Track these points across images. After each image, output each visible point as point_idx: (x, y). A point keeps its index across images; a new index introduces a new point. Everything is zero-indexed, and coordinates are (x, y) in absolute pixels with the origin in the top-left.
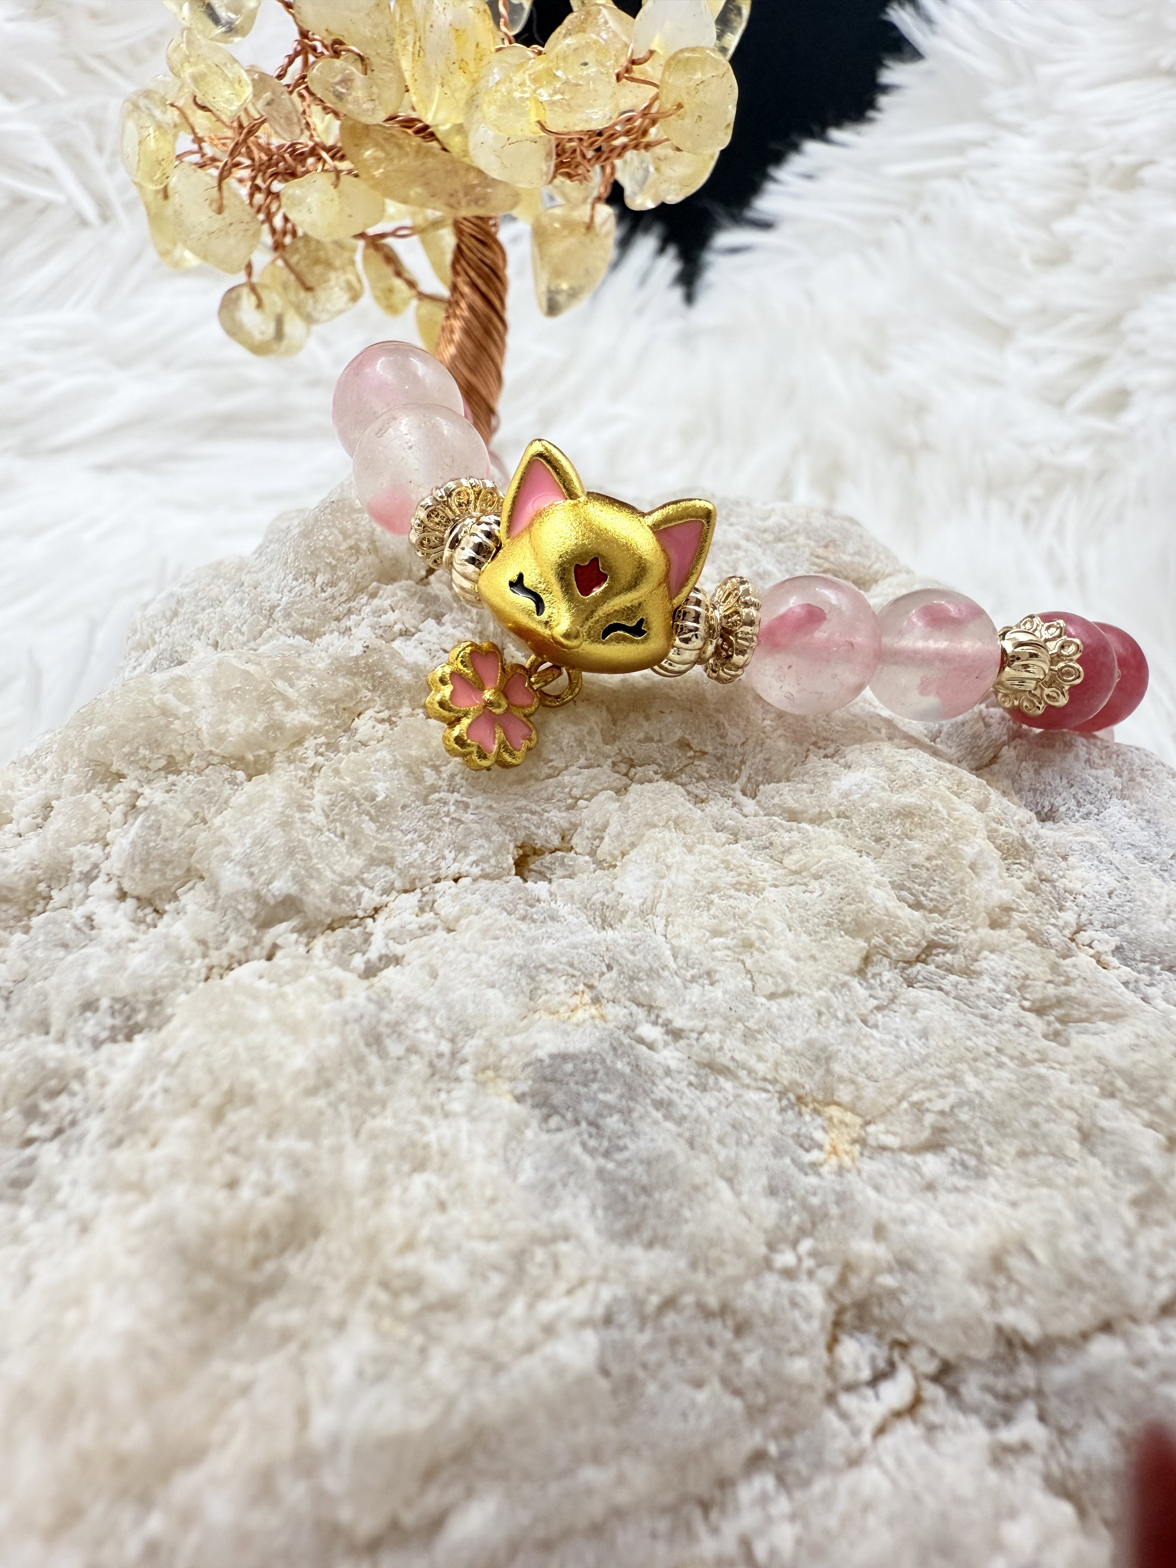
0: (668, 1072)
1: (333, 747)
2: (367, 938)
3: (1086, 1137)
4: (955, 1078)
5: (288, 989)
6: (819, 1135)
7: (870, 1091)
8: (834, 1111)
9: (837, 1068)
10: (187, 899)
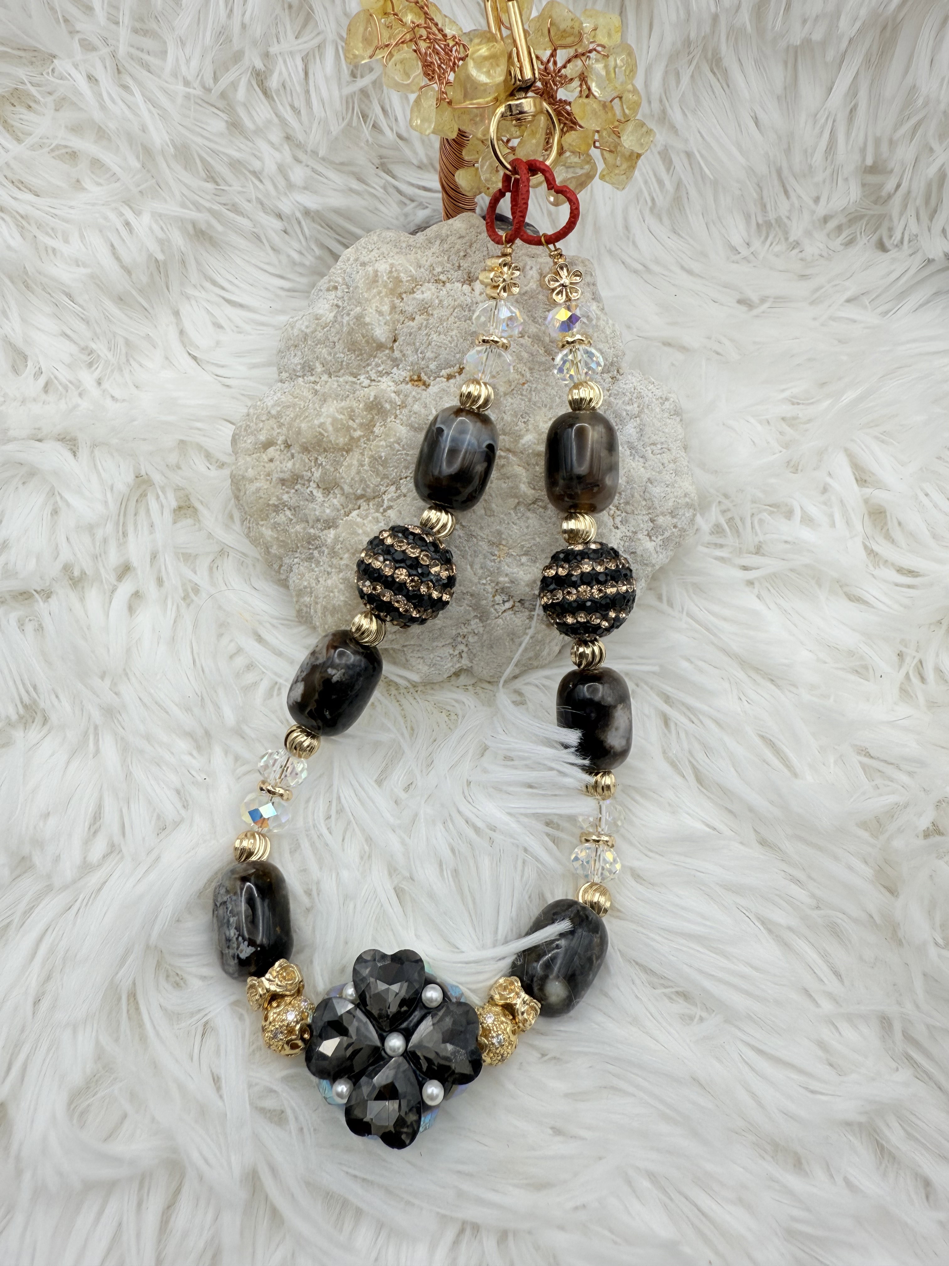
0: (460, 537)
1: (368, 440)
2: (383, 501)
4: (534, 539)
5: (365, 522)
6: (496, 553)
7: (511, 542)
8: (501, 547)
9: (503, 536)
10: (336, 491)
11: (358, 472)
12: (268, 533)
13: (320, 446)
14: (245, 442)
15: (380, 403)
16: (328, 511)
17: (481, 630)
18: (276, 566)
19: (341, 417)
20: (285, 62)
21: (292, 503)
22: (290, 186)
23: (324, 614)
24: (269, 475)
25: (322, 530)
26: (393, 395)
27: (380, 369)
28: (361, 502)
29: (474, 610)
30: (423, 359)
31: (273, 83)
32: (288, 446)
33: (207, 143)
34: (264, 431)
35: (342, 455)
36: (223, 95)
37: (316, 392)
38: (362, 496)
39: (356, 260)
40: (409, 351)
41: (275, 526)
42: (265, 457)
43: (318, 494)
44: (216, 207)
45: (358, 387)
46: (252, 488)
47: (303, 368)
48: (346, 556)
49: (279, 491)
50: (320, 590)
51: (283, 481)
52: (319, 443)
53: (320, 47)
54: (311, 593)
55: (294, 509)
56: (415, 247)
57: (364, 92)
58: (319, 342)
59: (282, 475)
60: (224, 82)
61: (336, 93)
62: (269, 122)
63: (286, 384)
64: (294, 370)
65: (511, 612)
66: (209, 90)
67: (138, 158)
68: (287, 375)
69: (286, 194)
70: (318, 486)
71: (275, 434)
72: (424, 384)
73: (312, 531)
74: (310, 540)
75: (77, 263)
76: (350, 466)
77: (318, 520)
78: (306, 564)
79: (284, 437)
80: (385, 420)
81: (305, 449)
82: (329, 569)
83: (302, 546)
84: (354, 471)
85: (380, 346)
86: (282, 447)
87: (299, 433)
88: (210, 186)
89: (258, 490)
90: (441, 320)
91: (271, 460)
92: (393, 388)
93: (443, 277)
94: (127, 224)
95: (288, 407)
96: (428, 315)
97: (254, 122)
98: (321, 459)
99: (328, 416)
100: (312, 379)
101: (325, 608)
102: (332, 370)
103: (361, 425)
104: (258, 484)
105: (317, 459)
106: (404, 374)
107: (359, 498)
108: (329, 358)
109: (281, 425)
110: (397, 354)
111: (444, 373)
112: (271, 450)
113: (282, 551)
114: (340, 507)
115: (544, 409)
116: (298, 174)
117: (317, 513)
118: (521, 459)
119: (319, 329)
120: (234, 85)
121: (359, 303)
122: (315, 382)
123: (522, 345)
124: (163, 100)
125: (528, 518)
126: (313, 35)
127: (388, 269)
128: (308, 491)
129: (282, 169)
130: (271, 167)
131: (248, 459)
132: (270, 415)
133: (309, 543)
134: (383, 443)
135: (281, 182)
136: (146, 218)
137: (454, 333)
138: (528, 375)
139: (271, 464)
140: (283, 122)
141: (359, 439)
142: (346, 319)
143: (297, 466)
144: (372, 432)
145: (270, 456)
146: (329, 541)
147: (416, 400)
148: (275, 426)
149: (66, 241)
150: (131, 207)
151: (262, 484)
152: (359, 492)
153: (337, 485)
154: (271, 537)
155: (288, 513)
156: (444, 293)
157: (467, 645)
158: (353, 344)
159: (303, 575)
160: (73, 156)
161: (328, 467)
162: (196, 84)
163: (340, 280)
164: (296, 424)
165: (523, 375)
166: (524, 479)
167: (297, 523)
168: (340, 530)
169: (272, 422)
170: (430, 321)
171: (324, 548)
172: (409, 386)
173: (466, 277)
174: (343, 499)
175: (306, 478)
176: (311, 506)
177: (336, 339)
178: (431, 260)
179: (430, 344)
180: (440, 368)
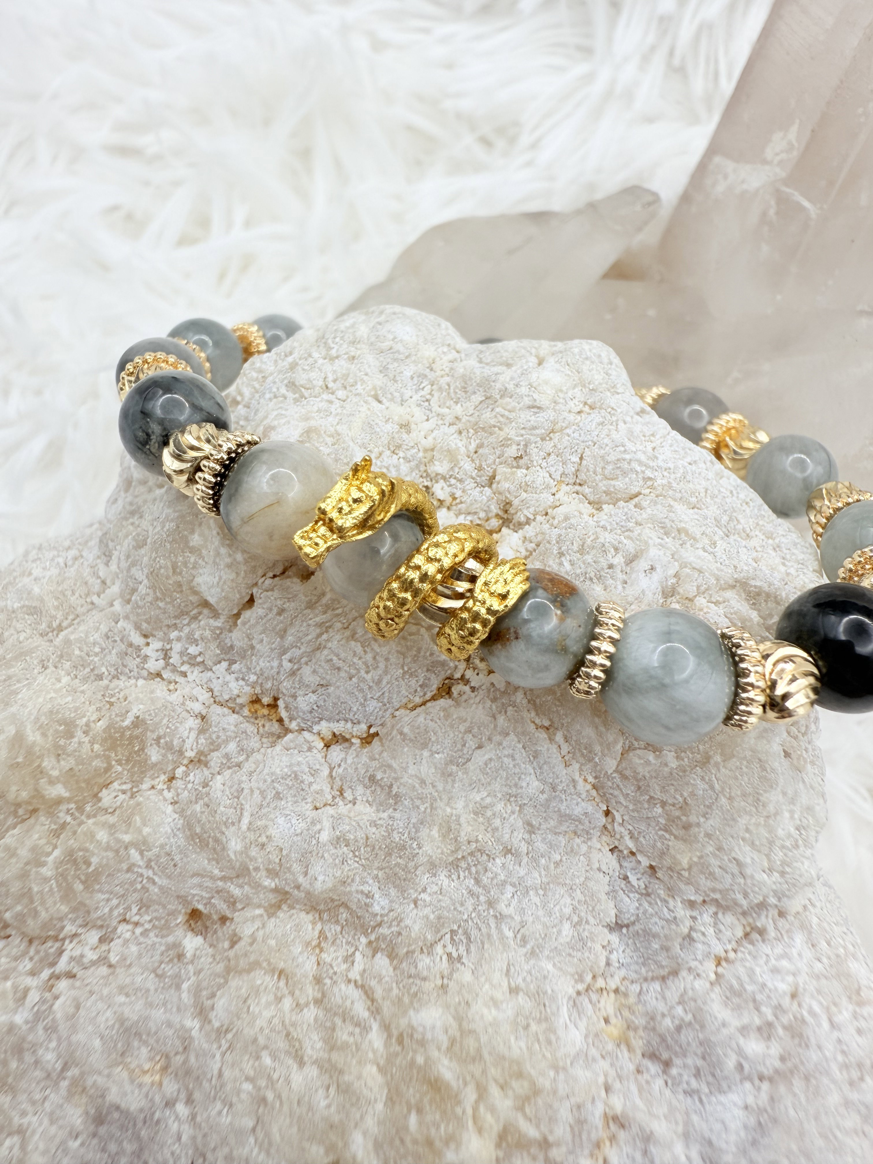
26: (186, 729)
27: (193, 650)
80: (135, 783)
103: (75, 775)
106: (238, 686)
110: (237, 638)
134: (106, 833)
141: (56, 802)
172: (240, 716)
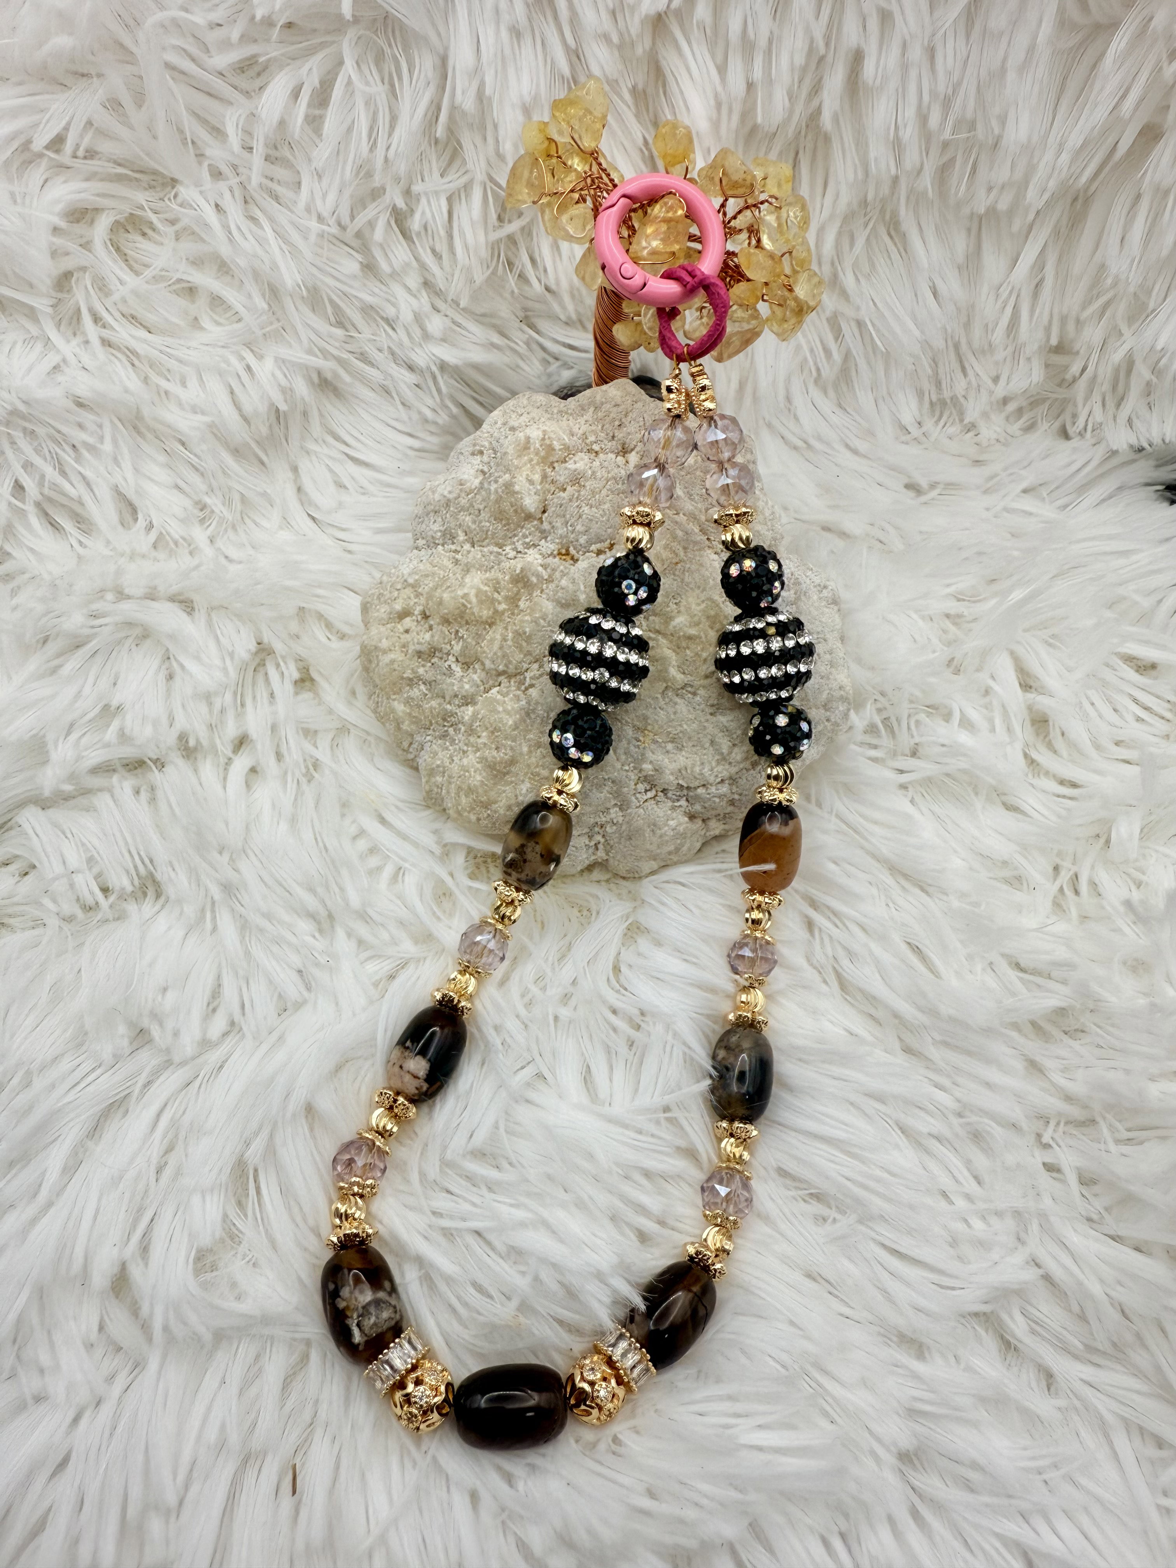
1: (513, 614)
3: (712, 742)
4: (681, 725)
5: (505, 698)
6: (641, 738)
7: (656, 727)
8: (647, 732)
9: (650, 721)
10: (476, 666)
11: (501, 648)
12: (400, 708)
13: (462, 617)
14: (378, 611)
15: (526, 576)
16: (467, 687)
17: (620, 819)
18: (405, 745)
19: (486, 588)
20: (429, 202)
21: (429, 676)
22: (426, 336)
23: (458, 794)
24: (404, 646)
25: (459, 707)
26: (540, 569)
27: (527, 540)
28: (501, 678)
29: (615, 798)
30: (573, 532)
31: (415, 224)
32: (426, 617)
33: (339, 285)
34: (400, 601)
35: (485, 629)
36: (359, 235)
37: (456, 562)
38: (504, 673)
39: (504, 424)
40: (558, 523)
41: (408, 701)
42: (400, 628)
43: (457, 669)
44: (345, 356)
45: (503, 558)
46: (386, 659)
47: (444, 534)
48: (484, 734)
49: (415, 663)
50: (455, 769)
51: (419, 654)
52: (462, 615)
53: (467, 187)
54: (444, 772)
55: (428, 683)
56: (567, 413)
57: (511, 239)
58: (463, 509)
59: (418, 647)
60: (362, 219)
61: (482, 239)
62: (408, 265)
63: (423, 552)
64: (433, 537)
65: (653, 802)
66: (343, 228)
67: (263, 296)
68: (424, 542)
69: (421, 345)
70: (457, 660)
71: (412, 603)
72: (572, 558)
73: (448, 707)
74: (446, 717)
75: (195, 410)
76: (492, 640)
77: (456, 696)
78: (440, 742)
79: (421, 608)
80: (531, 594)
81: (446, 621)
82: (465, 748)
83: (437, 723)
84: (496, 647)
85: (529, 517)
86: (419, 618)
87: (441, 603)
88: (339, 332)
89: (393, 662)
90: (593, 493)
91: (407, 631)
92: (540, 561)
93: (596, 447)
94: (249, 368)
95: (427, 576)
96: (580, 486)
97: (391, 265)
98: (462, 632)
99: (472, 587)
100: (453, 547)
101: (459, 788)
102: (475, 539)
103: (507, 598)
104: (392, 656)
105: (457, 632)
106: (552, 547)
107: (500, 674)
108: (473, 527)
109: (418, 595)
110: (546, 526)
111: (593, 547)
112: (408, 620)
113: (413, 727)
114: (479, 682)
115: (697, 591)
116: (436, 324)
117: (455, 688)
118: (671, 642)
119: (463, 495)
120: (371, 224)
121: (508, 470)
122: (456, 551)
123: (677, 522)
124: (295, 237)
125: (676, 704)
126: (460, 173)
127: (541, 436)
128: (446, 664)
129: (418, 318)
130: (407, 316)
131: (382, 629)
132: (406, 584)
133: (444, 720)
134: (527, 618)
135: (417, 333)
136: (269, 364)
137: (606, 506)
138: (682, 553)
139: (407, 636)
140: (423, 266)
141: (503, 613)
142: (493, 487)
143: (436, 638)
144: (517, 606)
145: (406, 627)
146: (467, 718)
147: (563, 574)
148: (412, 596)
149: (184, 384)
150: (252, 351)
151: (396, 655)
152: (501, 668)
153: (478, 660)
154: (403, 712)
155: (422, 687)
156: (597, 463)
157: (604, 836)
158: (501, 512)
159: (436, 754)
160: (191, 291)
161: (469, 640)
162: (332, 221)
163: (486, 444)
164: (437, 594)
165: (677, 555)
166: (674, 663)
167: (432, 698)
168: (478, 707)
169: (408, 591)
170: (582, 493)
171: (460, 726)
172: (557, 559)
173: (620, 448)
174: (483, 675)
175: (445, 651)
176: (449, 680)
177: (481, 507)
178: (584, 428)
179: (580, 517)
180: (590, 543)
